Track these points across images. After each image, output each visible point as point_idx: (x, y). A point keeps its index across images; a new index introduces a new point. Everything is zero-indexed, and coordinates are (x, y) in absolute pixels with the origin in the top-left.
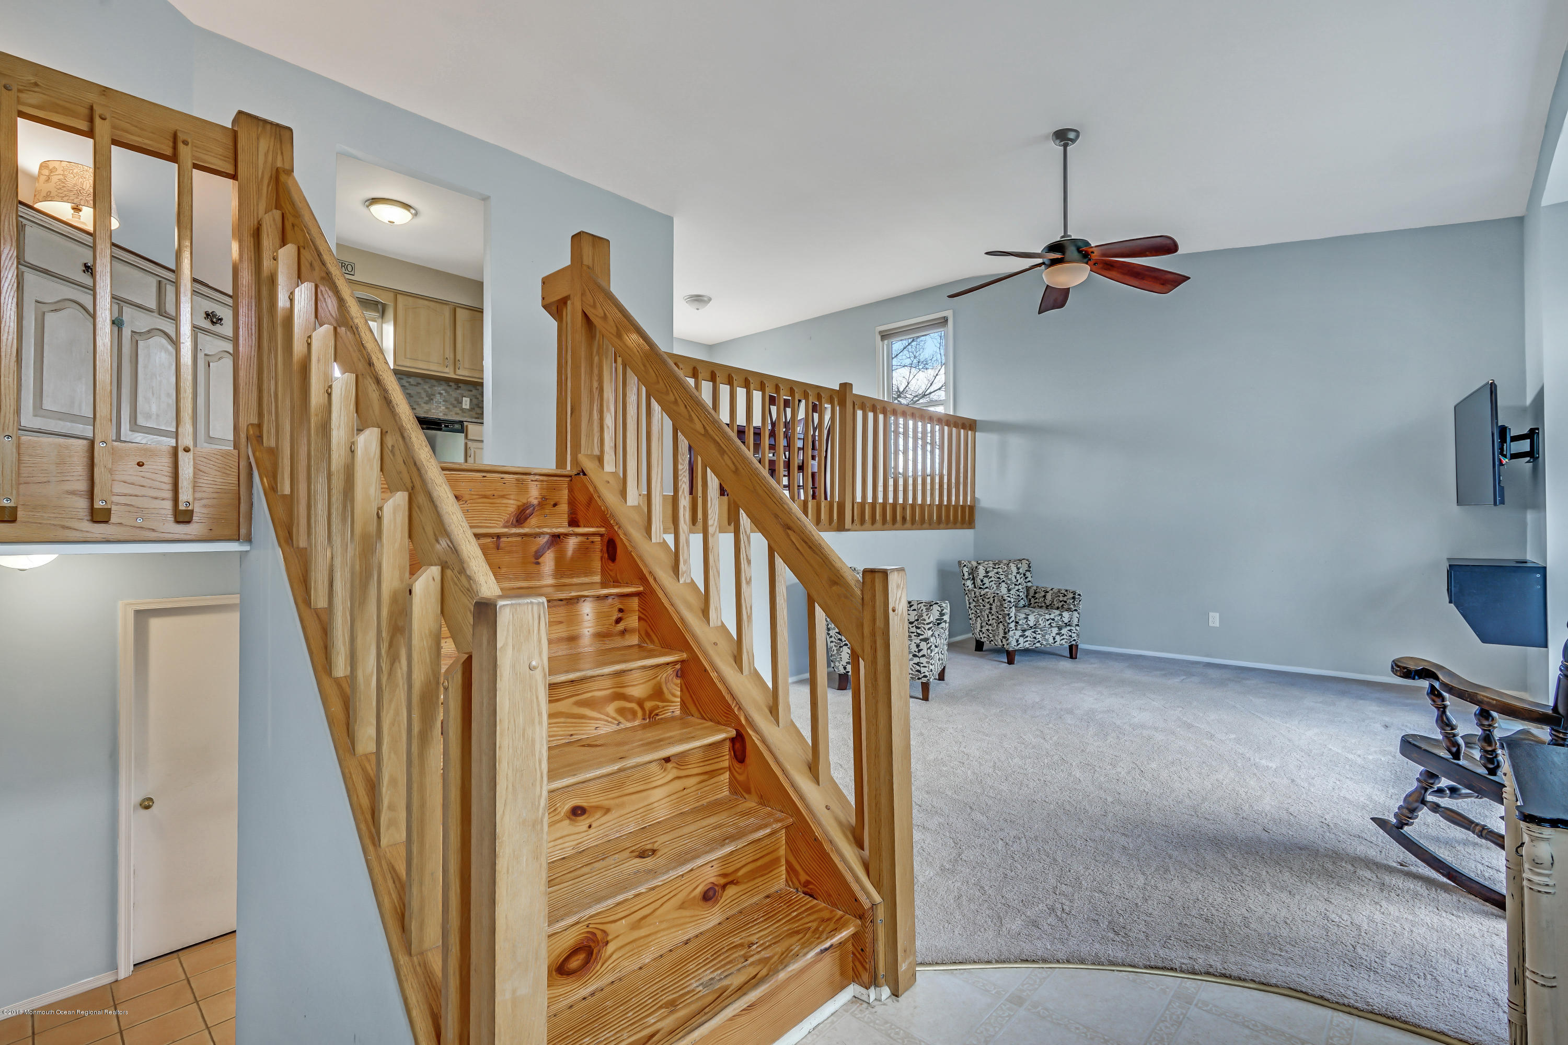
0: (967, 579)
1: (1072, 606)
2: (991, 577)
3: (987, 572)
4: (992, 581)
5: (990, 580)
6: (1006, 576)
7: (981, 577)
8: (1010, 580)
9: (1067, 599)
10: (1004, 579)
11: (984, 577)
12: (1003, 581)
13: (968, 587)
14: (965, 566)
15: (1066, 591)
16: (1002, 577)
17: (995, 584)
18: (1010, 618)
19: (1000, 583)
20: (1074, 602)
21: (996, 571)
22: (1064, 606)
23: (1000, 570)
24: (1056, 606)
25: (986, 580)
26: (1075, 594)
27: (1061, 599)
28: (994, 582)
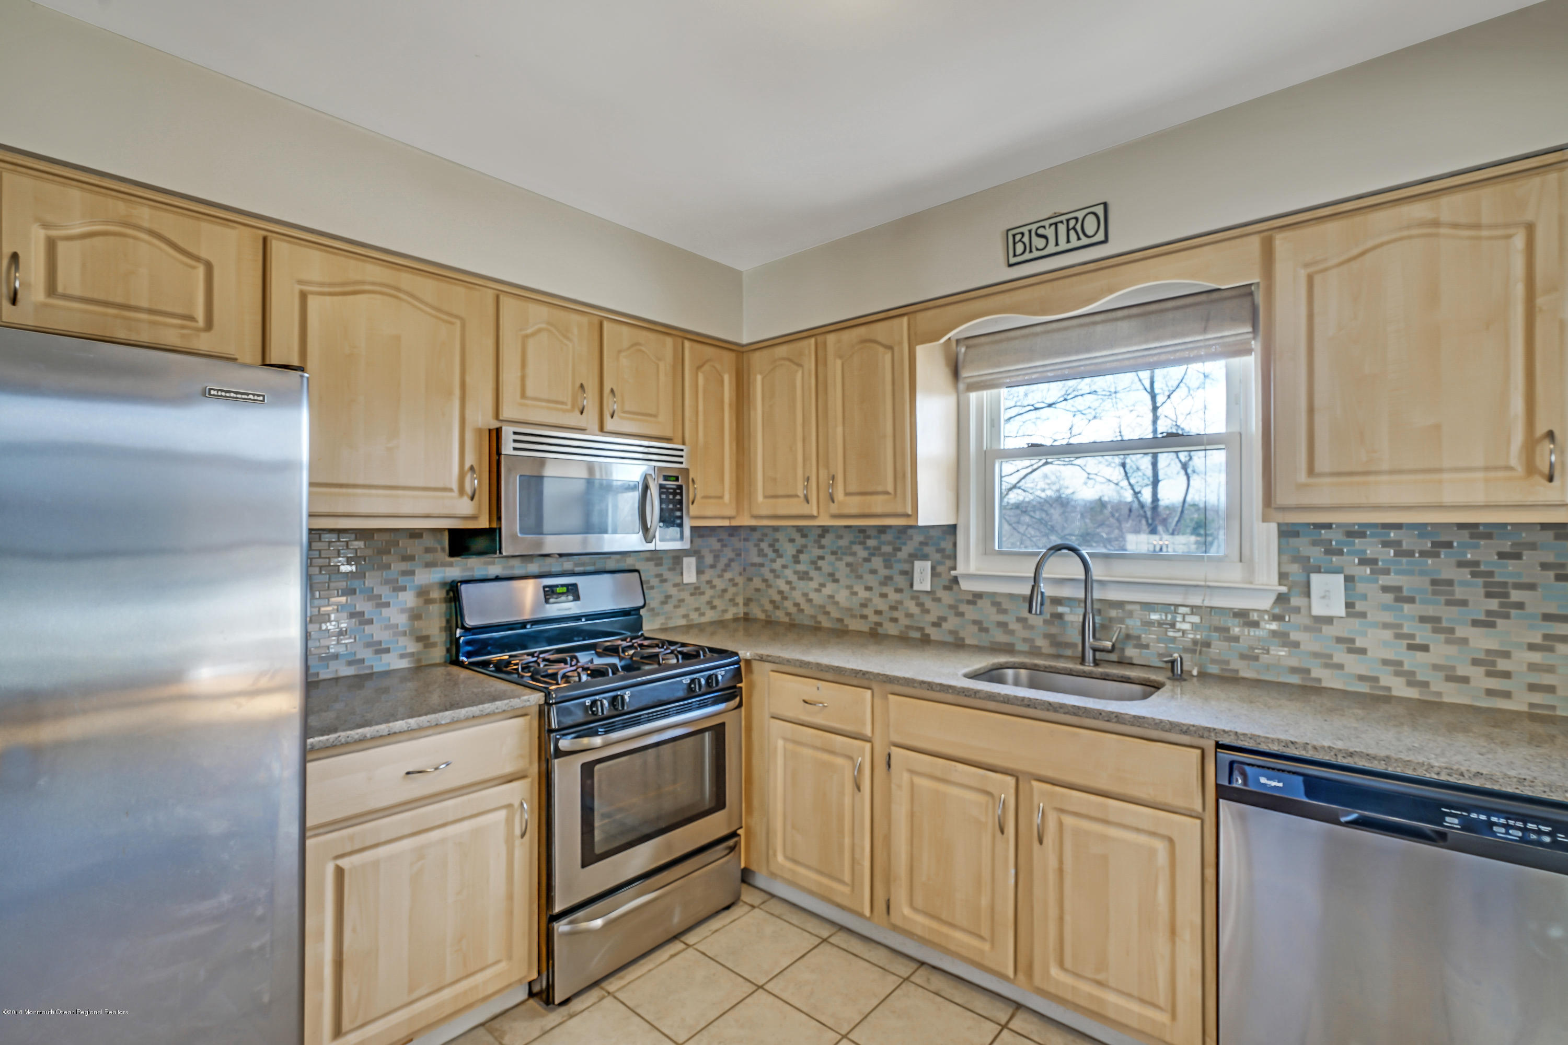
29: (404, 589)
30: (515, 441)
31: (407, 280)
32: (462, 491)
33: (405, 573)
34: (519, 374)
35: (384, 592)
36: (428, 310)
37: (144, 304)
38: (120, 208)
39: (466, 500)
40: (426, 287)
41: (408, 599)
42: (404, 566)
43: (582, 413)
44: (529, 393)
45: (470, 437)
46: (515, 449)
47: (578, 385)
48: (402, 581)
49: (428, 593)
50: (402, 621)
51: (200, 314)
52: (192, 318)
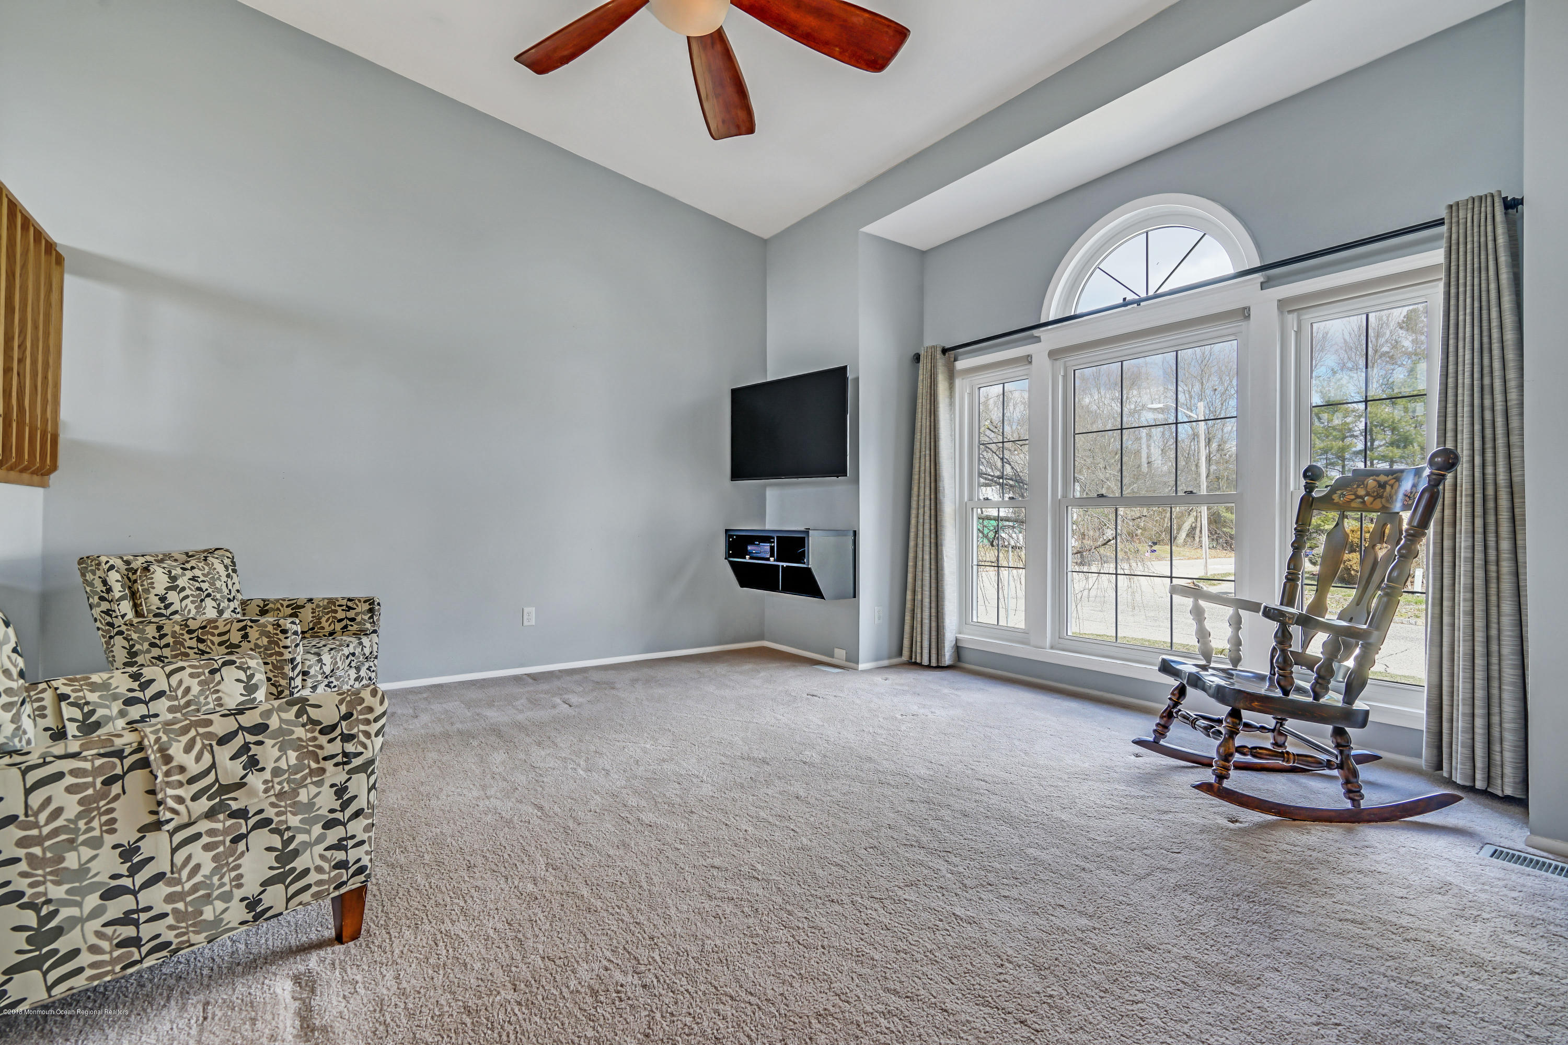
0: (121, 598)
1: (368, 626)
2: (183, 589)
3: (173, 579)
4: (187, 597)
5: (182, 595)
6: (212, 584)
7: (160, 588)
8: (219, 591)
9: (357, 614)
10: (210, 591)
11: (167, 589)
12: (209, 595)
13: (123, 616)
14: (112, 568)
15: (349, 600)
16: (205, 586)
17: (192, 602)
18: (293, 669)
19: (202, 601)
20: (371, 617)
21: (189, 574)
22: (350, 628)
23: (197, 572)
24: (328, 629)
25: (173, 597)
26: (373, 603)
27: (341, 615)
28: (191, 599)
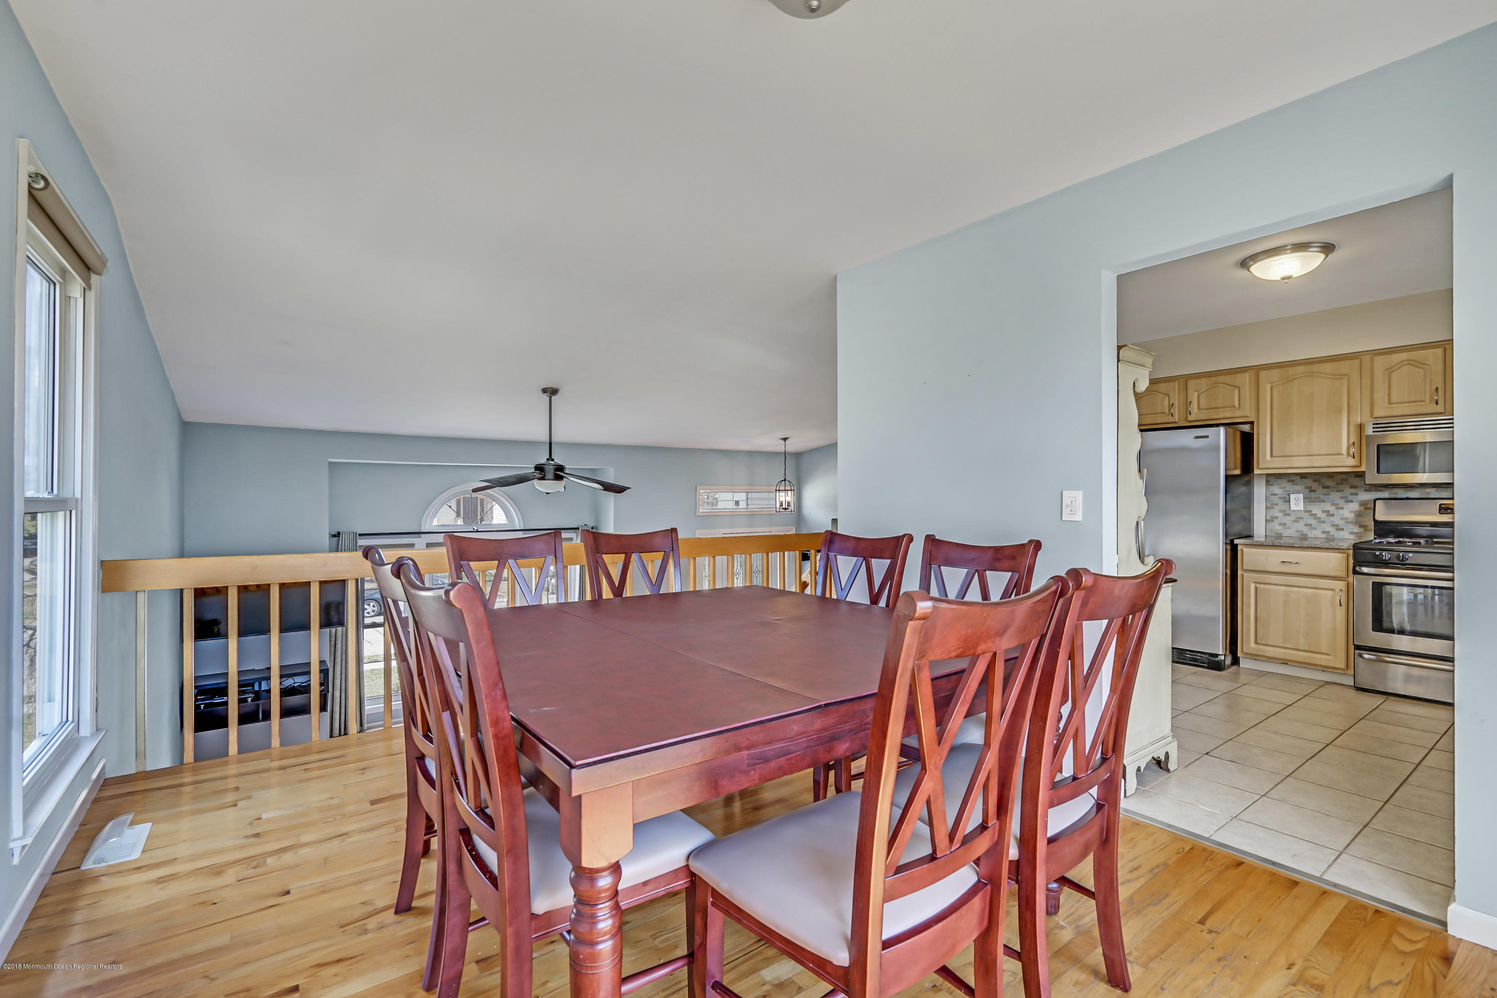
29: (1351, 501)
30: (1373, 428)
31: (1316, 368)
32: (1348, 454)
33: (1352, 494)
34: (1387, 392)
35: (1342, 503)
36: (1329, 376)
37: (1221, 406)
38: (1213, 379)
39: (1351, 459)
40: (1328, 368)
41: (1355, 506)
42: (1353, 491)
43: (1437, 404)
44: (1394, 400)
45: (1352, 429)
46: (1373, 432)
47: (1434, 388)
48: (1350, 498)
49: (1366, 504)
50: (1351, 516)
51: (1237, 404)
52: (1234, 406)
